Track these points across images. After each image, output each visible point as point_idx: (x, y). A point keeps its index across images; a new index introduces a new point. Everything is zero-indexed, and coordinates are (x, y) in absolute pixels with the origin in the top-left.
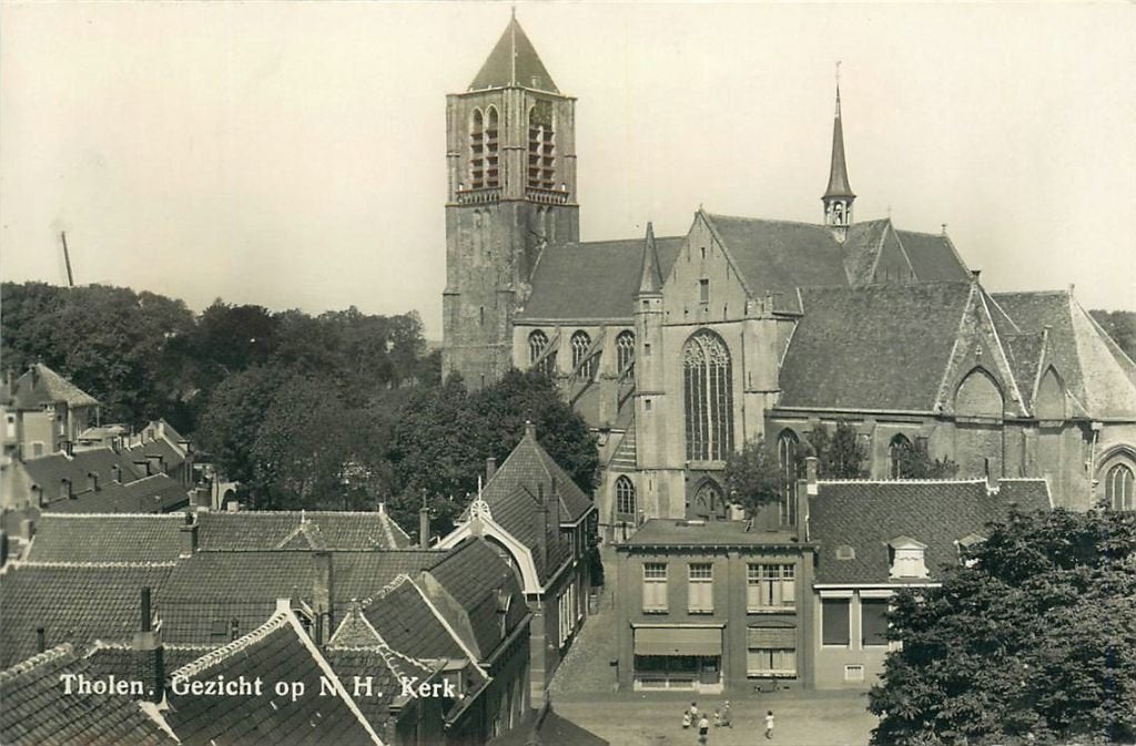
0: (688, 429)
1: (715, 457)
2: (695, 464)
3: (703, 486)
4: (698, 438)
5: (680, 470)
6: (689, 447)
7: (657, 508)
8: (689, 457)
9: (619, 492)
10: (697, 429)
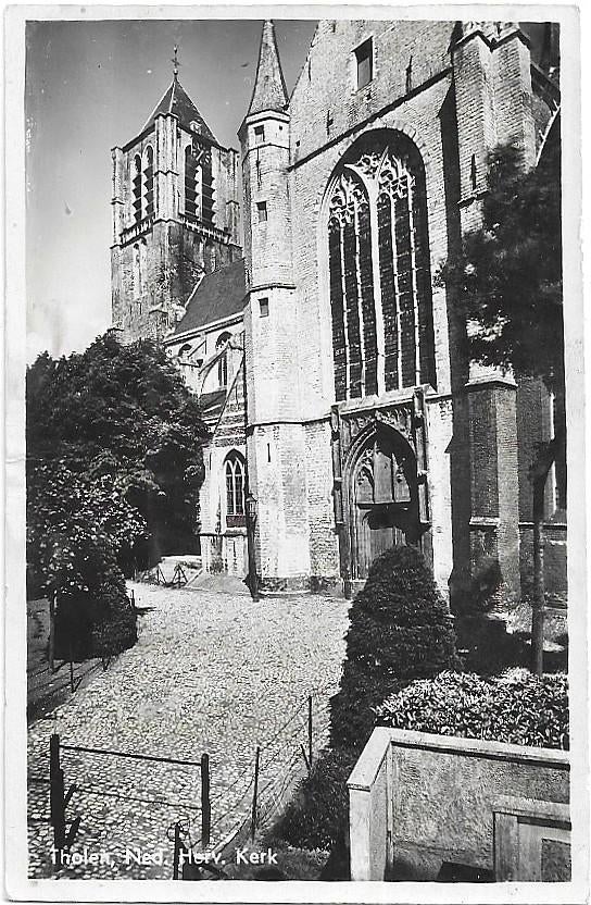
0: (338, 344)
1: (392, 384)
2: (351, 404)
3: (369, 445)
4: (356, 357)
5: (321, 421)
6: (339, 377)
7: (282, 497)
8: (340, 395)
9: (229, 480)
10: (355, 339)
